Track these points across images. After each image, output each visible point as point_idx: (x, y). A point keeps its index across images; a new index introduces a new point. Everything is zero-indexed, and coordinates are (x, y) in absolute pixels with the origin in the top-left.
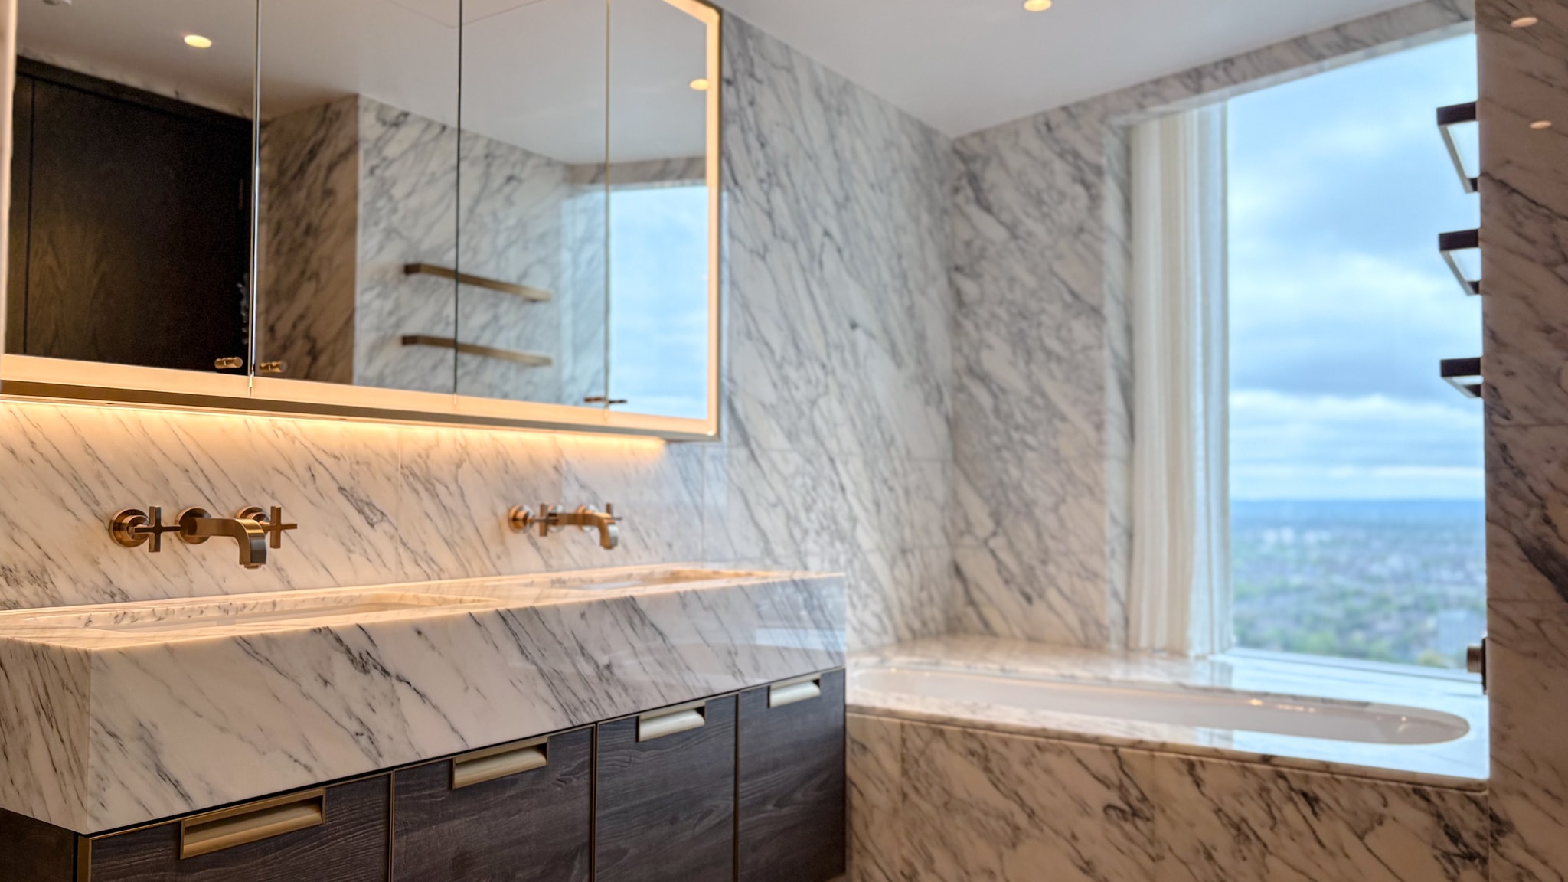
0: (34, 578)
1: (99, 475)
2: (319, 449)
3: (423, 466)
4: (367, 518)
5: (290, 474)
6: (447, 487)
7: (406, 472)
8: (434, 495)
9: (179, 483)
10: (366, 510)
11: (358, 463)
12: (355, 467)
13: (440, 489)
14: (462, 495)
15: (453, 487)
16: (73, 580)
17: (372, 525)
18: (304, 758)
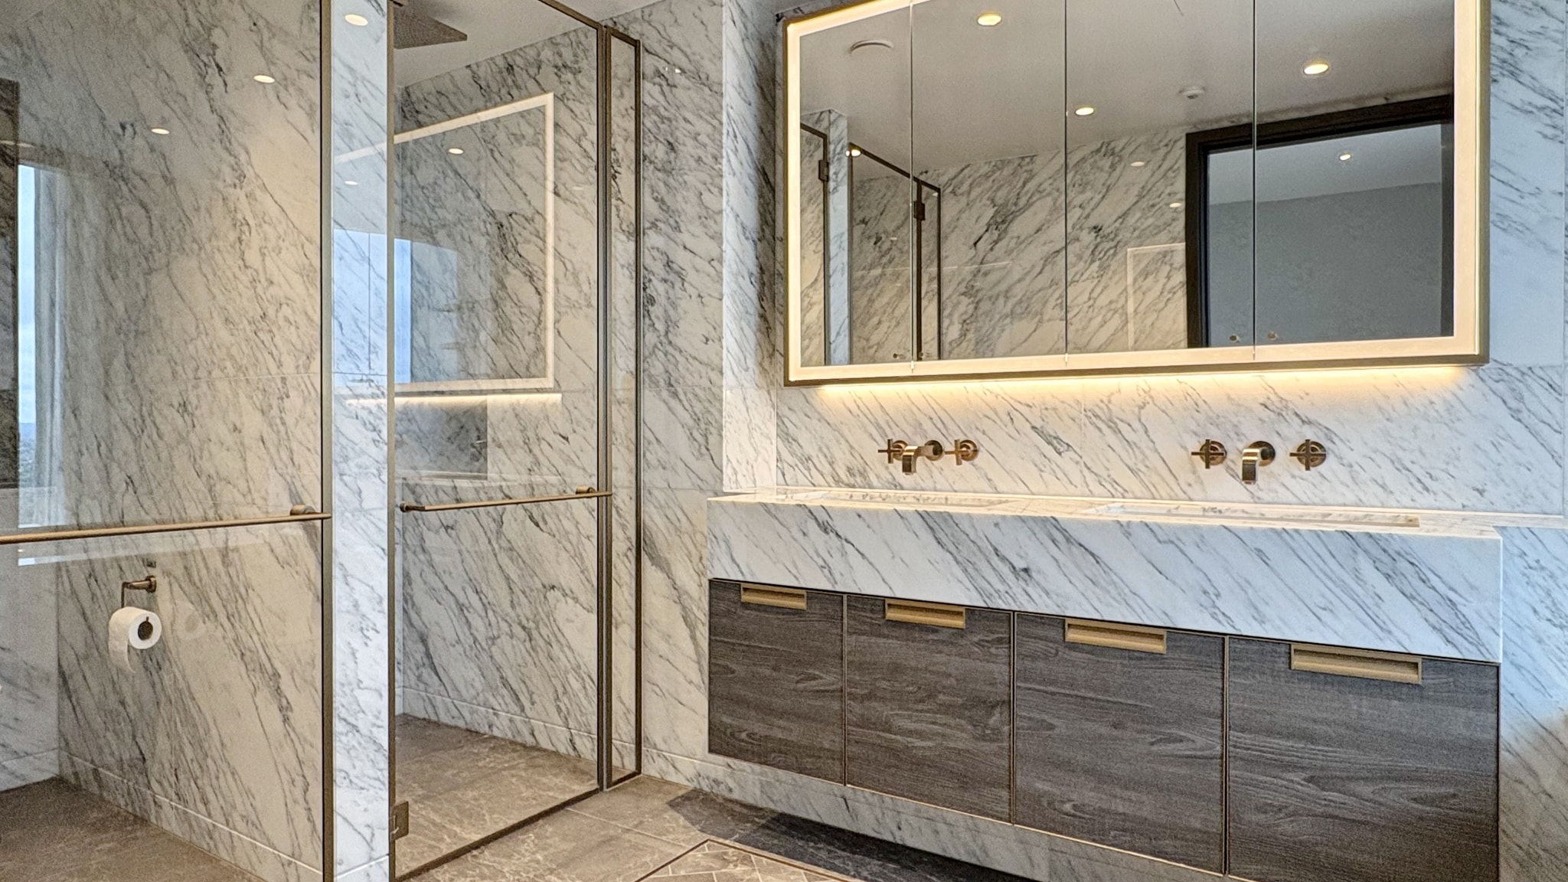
0: (861, 474)
1: (888, 423)
2: (1016, 401)
3: (1106, 410)
4: (1055, 448)
5: (994, 417)
6: (1129, 425)
7: (1089, 414)
8: (1117, 431)
9: (927, 425)
10: (1055, 442)
11: (1046, 409)
12: (1044, 412)
13: (1122, 426)
14: (1146, 431)
15: (1136, 425)
16: (878, 477)
17: (1060, 454)
18: (794, 571)
